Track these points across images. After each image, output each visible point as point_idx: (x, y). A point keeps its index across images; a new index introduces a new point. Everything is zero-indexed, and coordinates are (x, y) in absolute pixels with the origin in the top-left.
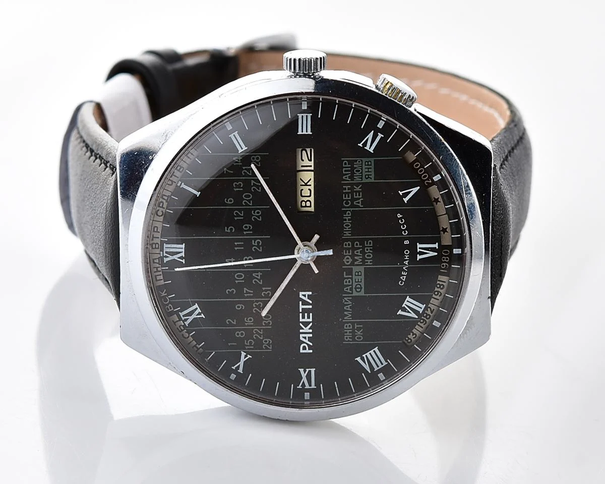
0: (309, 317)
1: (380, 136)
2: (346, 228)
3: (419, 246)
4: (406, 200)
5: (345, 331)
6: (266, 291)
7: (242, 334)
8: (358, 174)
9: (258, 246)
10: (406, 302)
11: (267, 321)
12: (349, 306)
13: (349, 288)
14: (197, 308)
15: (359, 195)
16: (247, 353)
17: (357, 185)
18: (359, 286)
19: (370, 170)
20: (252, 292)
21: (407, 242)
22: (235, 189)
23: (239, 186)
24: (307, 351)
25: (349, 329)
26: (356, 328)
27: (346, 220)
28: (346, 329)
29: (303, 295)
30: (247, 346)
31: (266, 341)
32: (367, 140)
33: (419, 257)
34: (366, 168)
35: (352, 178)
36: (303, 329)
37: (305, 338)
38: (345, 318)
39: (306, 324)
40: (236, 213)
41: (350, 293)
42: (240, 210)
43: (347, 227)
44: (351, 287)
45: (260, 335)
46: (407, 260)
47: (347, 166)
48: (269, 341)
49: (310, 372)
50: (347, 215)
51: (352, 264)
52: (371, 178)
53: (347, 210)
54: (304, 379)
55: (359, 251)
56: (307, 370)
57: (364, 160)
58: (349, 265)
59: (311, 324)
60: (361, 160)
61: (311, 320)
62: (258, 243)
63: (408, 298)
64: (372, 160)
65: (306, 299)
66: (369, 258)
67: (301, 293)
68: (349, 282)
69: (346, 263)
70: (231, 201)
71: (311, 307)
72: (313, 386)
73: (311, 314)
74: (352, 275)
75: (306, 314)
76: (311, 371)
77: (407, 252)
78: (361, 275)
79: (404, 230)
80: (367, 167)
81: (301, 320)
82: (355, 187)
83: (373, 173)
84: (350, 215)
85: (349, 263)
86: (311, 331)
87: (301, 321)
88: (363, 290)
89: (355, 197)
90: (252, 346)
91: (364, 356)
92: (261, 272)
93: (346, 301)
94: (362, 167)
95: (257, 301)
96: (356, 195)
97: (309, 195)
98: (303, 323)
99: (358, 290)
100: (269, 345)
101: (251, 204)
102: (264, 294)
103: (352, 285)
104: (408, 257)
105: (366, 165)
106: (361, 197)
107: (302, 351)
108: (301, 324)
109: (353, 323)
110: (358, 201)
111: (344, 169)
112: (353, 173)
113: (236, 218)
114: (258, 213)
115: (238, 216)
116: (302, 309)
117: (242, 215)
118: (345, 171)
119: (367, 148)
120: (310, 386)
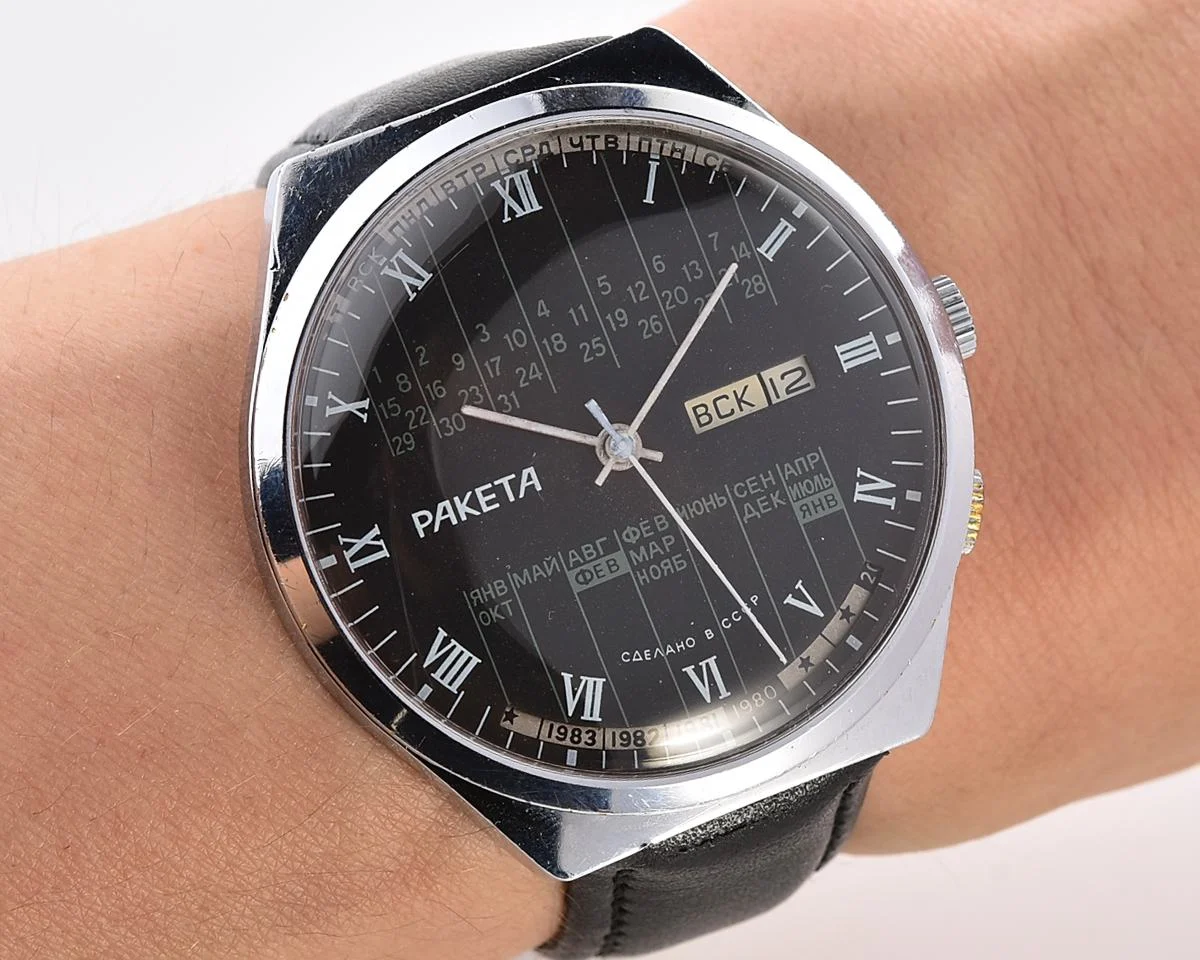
0: (489, 503)
1: (891, 502)
2: (692, 507)
3: (712, 661)
4: (790, 600)
5: (489, 585)
6: (511, 400)
7: (405, 386)
8: (804, 488)
9: (592, 352)
10: (591, 680)
11: (451, 424)
12: (541, 572)
13: (578, 558)
14: (423, 280)
15: (765, 508)
16: (369, 411)
17: (783, 496)
18: (589, 577)
19: (819, 508)
20: (498, 374)
21: (709, 634)
22: (685, 268)
23: (693, 272)
24: (420, 527)
25: (494, 590)
26: (503, 604)
27: (708, 500)
28: (493, 585)
29: (529, 474)
30: (386, 406)
31: (408, 438)
32: (875, 482)
33: (689, 670)
34: (819, 500)
35: (793, 480)
36: (462, 501)
37: (445, 512)
38: (515, 575)
39: (474, 503)
40: (640, 286)
41: (568, 564)
42: (649, 290)
43: (694, 509)
44: (582, 561)
45: (416, 422)
46: (675, 649)
47: (811, 463)
48: (410, 446)
49: (380, 548)
50: (718, 499)
51: (627, 547)
52: (804, 517)
53: (727, 496)
54: (359, 544)
55: (658, 549)
56: (381, 543)
57: (835, 490)
58: (622, 541)
59: (478, 513)
60: (832, 486)
61: (486, 509)
62: (600, 350)
63: (600, 681)
64: (841, 506)
65: (524, 484)
66: (651, 573)
67: (531, 470)
68: (590, 555)
69: (625, 533)
70: (660, 267)
71: (512, 499)
72: (353, 566)
73: (497, 505)
74: (604, 556)
75: (493, 496)
76: (382, 549)
77: (690, 642)
78: (612, 572)
79: (731, 620)
80: (824, 501)
81: (478, 491)
82: (777, 492)
83: (816, 516)
84: (720, 505)
85: (626, 540)
86: (464, 518)
87: (476, 490)
88: (585, 587)
89: (758, 500)
90: (389, 415)
91: (453, 642)
92: (544, 376)
93: (549, 563)
94: (819, 491)
95: (482, 391)
96: (762, 502)
97: (722, 414)
98: (474, 496)
99: (580, 577)
100: (404, 446)
101: (668, 308)
102: (503, 398)
103: (586, 562)
104: (681, 648)
105: (825, 497)
106: (763, 511)
107: (415, 516)
108: (469, 493)
109: (510, 595)
110: (752, 509)
111: (802, 459)
112: (800, 479)
113: (630, 289)
114: (657, 328)
115: (637, 291)
116: (502, 484)
117: (641, 299)
118: (800, 463)
119: (859, 487)
120: (353, 559)
